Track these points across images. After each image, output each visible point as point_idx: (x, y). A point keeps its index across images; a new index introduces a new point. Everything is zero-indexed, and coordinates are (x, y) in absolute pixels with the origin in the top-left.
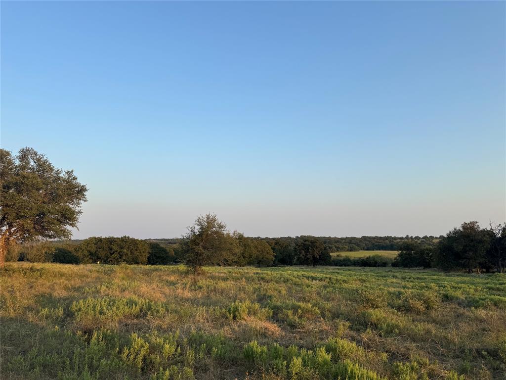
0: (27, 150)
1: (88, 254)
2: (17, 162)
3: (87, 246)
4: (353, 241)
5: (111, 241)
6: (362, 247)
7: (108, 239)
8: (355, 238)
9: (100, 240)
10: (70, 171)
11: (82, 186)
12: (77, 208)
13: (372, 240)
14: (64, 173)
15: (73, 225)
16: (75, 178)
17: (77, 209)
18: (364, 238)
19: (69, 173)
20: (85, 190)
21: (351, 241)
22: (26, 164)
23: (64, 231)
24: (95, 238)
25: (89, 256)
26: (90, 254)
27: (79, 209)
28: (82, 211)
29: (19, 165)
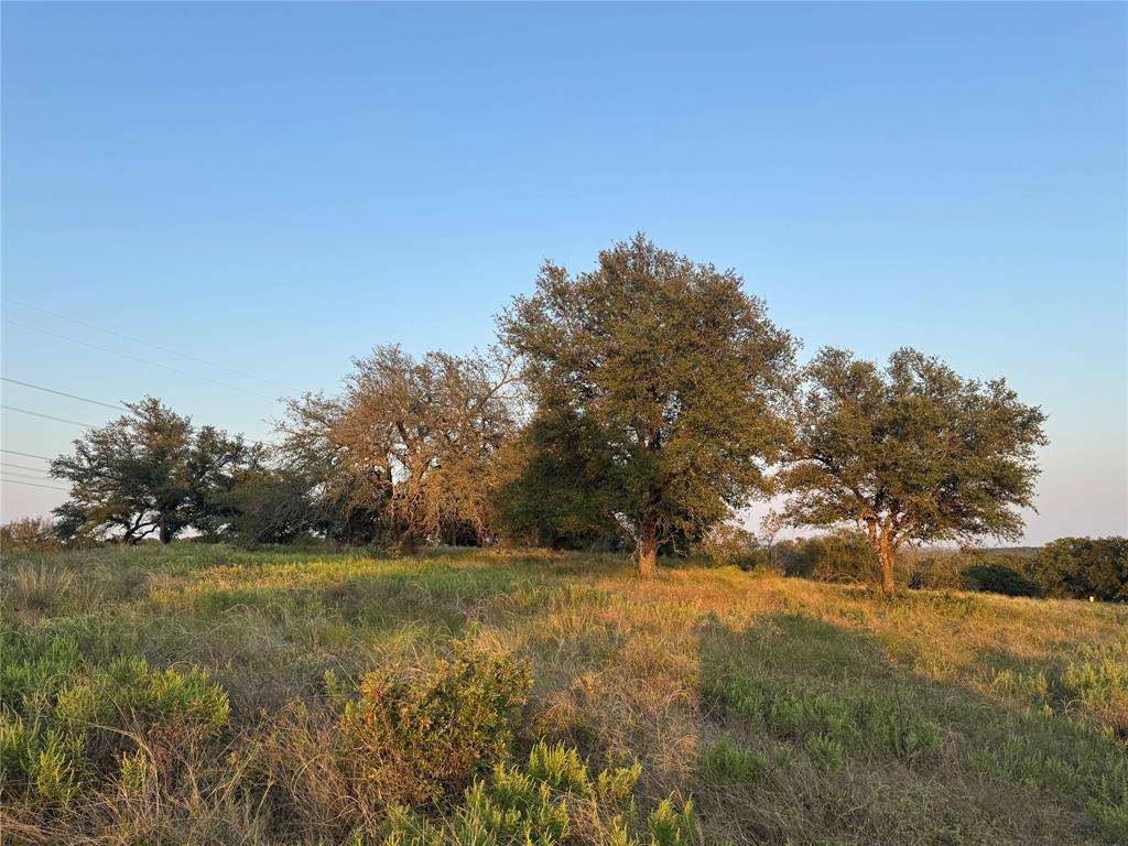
0: (904, 353)
1: (1060, 579)
2: (889, 381)
3: (1055, 558)
5: (1116, 547)
9: (1087, 545)
10: (998, 380)
11: (1032, 411)
12: (1027, 461)
14: (985, 387)
15: (1022, 502)
16: (1011, 396)
17: (1028, 465)
19: (997, 386)
20: (1040, 418)
22: (906, 381)
23: (1005, 515)
24: (1072, 541)
25: (1065, 584)
26: (1066, 580)
27: (1032, 463)
28: (1039, 468)
29: (893, 387)
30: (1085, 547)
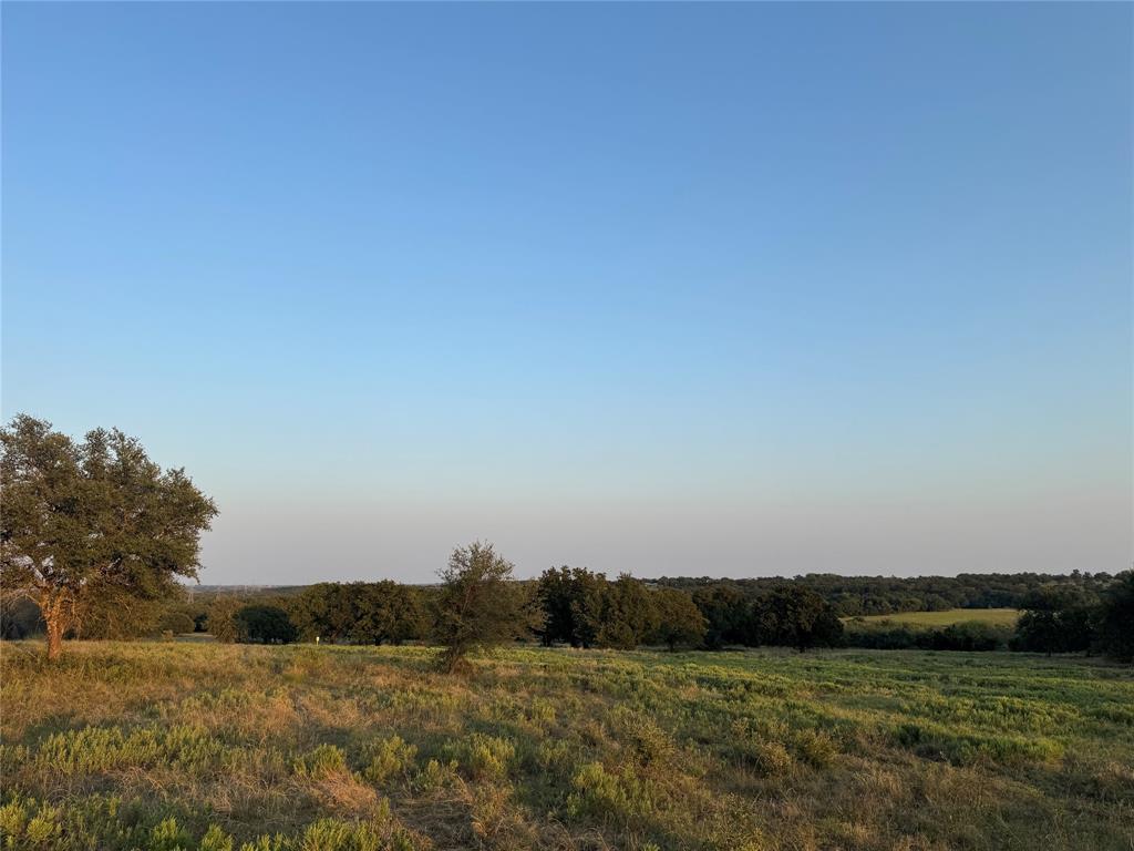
1: (312, 619)
3: (310, 601)
4: (935, 587)
5: (358, 590)
6: (957, 600)
7: (353, 586)
8: (941, 578)
9: (336, 588)
10: (178, 469)
13: (984, 583)
14: (166, 474)
16: (187, 484)
18: (965, 579)
19: (176, 474)
21: (930, 585)
24: (326, 585)
25: (314, 624)
26: (315, 620)
30: (334, 590)
